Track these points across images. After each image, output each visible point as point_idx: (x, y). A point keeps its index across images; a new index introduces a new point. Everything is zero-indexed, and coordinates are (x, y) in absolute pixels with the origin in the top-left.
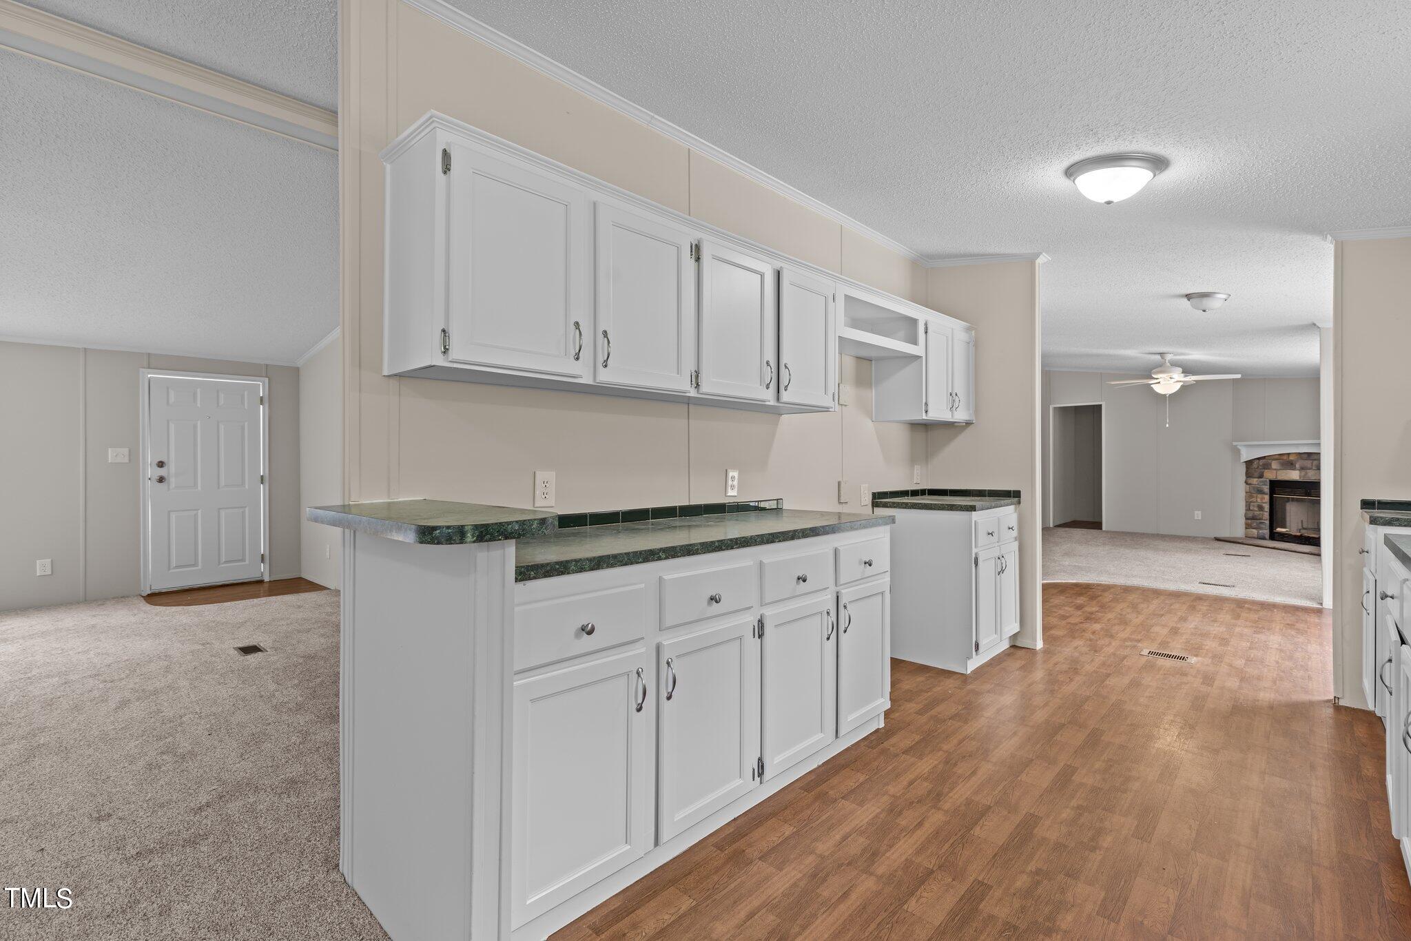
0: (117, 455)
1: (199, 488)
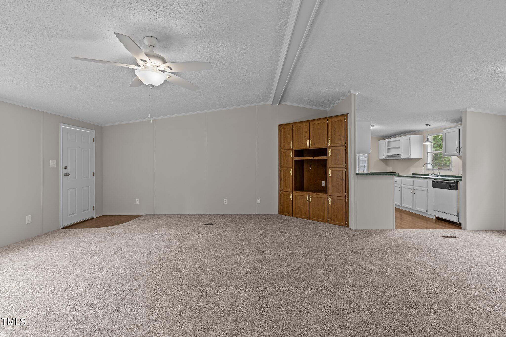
0: (53, 163)
1: (76, 179)
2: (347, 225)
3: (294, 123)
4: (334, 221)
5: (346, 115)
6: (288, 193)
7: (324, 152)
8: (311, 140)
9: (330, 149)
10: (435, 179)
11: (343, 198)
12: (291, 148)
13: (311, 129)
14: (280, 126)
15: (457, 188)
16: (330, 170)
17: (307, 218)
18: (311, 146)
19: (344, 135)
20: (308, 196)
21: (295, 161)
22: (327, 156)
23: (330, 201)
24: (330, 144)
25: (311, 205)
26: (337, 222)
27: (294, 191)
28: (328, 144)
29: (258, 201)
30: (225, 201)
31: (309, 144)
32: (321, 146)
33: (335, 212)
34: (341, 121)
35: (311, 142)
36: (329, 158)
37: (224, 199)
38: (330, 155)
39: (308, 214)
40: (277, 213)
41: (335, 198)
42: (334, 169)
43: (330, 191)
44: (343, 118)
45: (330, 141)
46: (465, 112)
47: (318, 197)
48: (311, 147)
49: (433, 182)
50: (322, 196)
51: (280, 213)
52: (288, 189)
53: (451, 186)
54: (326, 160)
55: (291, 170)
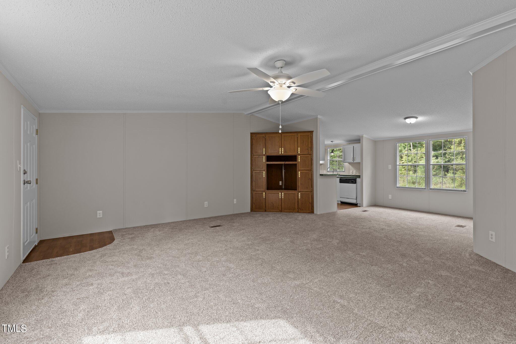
2: (312, 212)
3: (267, 133)
4: (303, 210)
5: (312, 132)
6: (261, 192)
7: (294, 158)
8: (283, 148)
9: (299, 156)
10: (341, 177)
11: (310, 192)
12: (263, 154)
13: (283, 139)
14: (252, 134)
15: (355, 183)
16: (299, 172)
17: (280, 211)
18: (283, 153)
19: (310, 146)
20: (280, 193)
21: (267, 165)
22: (296, 161)
23: (299, 196)
24: (299, 153)
25: (282, 200)
26: (305, 211)
27: (266, 190)
28: (298, 152)
29: (234, 202)
30: (206, 204)
31: (281, 152)
32: (291, 154)
33: (303, 203)
34: (308, 135)
35: (283, 150)
36: (298, 163)
37: (205, 203)
38: (299, 161)
39: (280, 208)
40: (249, 210)
41: (304, 193)
42: (302, 171)
43: (299, 188)
44: (309, 134)
45: (299, 150)
46: (362, 137)
47: (289, 194)
49: (340, 179)
50: (293, 193)
51: (252, 210)
52: (261, 189)
53: (352, 181)
54: (296, 164)
55: (264, 172)
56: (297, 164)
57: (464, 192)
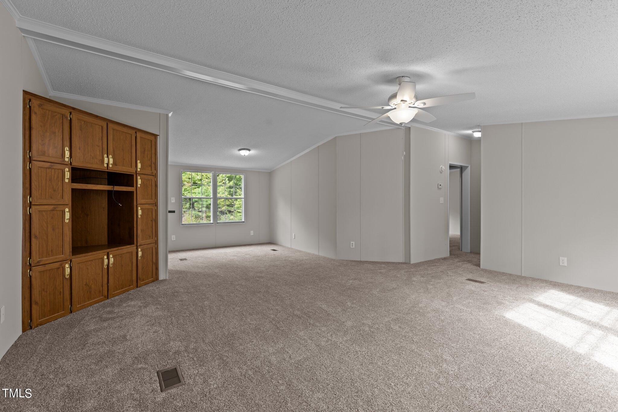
2: (157, 278)
4: (143, 280)
5: (154, 137)
6: (57, 265)
8: (111, 156)
9: (139, 178)
11: (153, 244)
12: (64, 160)
13: (112, 136)
16: (139, 208)
17: (105, 297)
18: (111, 166)
19: (154, 161)
20: (105, 257)
21: (73, 190)
22: (134, 186)
23: (140, 253)
25: (111, 271)
26: (147, 281)
27: (71, 257)
28: (137, 169)
31: (108, 163)
32: (126, 170)
33: (144, 267)
34: (151, 141)
35: (110, 160)
36: (137, 190)
38: (139, 186)
39: (106, 290)
41: (145, 247)
42: (144, 206)
43: (139, 239)
45: (139, 165)
47: (121, 254)
48: (111, 169)
50: (127, 250)
51: (28, 325)
52: (58, 256)
54: (132, 193)
55: (67, 210)
56: (134, 192)
57: (243, 223)
